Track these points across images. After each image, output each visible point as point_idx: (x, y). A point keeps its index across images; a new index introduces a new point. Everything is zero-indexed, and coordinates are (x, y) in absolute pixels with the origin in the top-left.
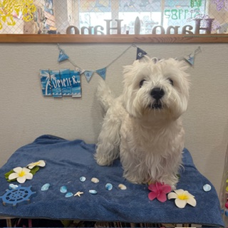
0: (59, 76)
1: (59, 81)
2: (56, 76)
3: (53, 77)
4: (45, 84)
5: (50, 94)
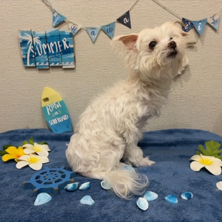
0: (45, 39)
2: (41, 39)
3: (36, 41)
4: (27, 50)
5: (32, 65)
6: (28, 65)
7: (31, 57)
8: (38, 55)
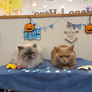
1: (31, 33)
5: (27, 39)
6: (26, 39)
7: (27, 36)
8: (29, 36)
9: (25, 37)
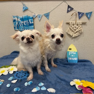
0: (22, 19)
1: (22, 22)
2: (21, 19)
3: (19, 20)
5: (18, 29)
9: (15, 27)
